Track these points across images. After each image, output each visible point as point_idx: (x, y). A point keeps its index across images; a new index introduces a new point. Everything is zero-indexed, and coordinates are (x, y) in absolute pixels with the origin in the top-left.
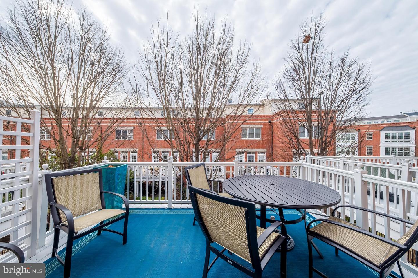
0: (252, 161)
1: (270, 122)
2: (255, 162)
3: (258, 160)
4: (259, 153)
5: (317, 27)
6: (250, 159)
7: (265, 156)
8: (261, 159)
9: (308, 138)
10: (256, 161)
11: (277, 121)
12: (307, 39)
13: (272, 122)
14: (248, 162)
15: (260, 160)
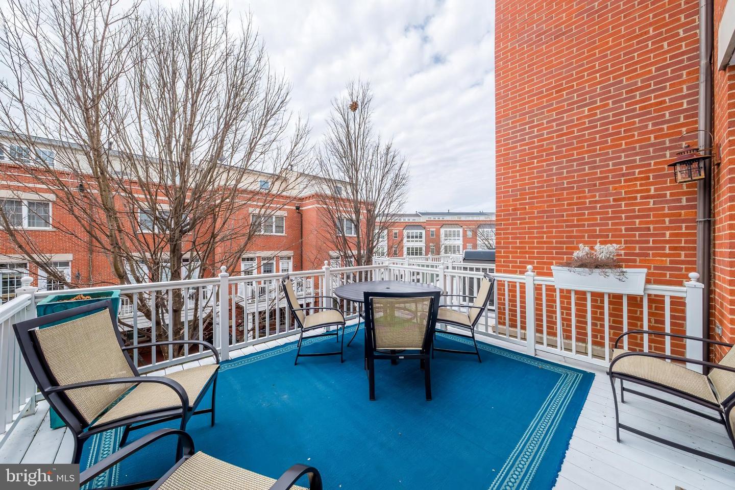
0: (270, 271)
1: (298, 208)
2: (274, 274)
3: (281, 269)
4: (282, 258)
5: (364, 96)
6: (266, 270)
7: (291, 264)
8: (285, 267)
9: (356, 236)
10: (278, 271)
11: (310, 207)
12: (354, 107)
13: (301, 209)
14: (262, 275)
15: (283, 270)
